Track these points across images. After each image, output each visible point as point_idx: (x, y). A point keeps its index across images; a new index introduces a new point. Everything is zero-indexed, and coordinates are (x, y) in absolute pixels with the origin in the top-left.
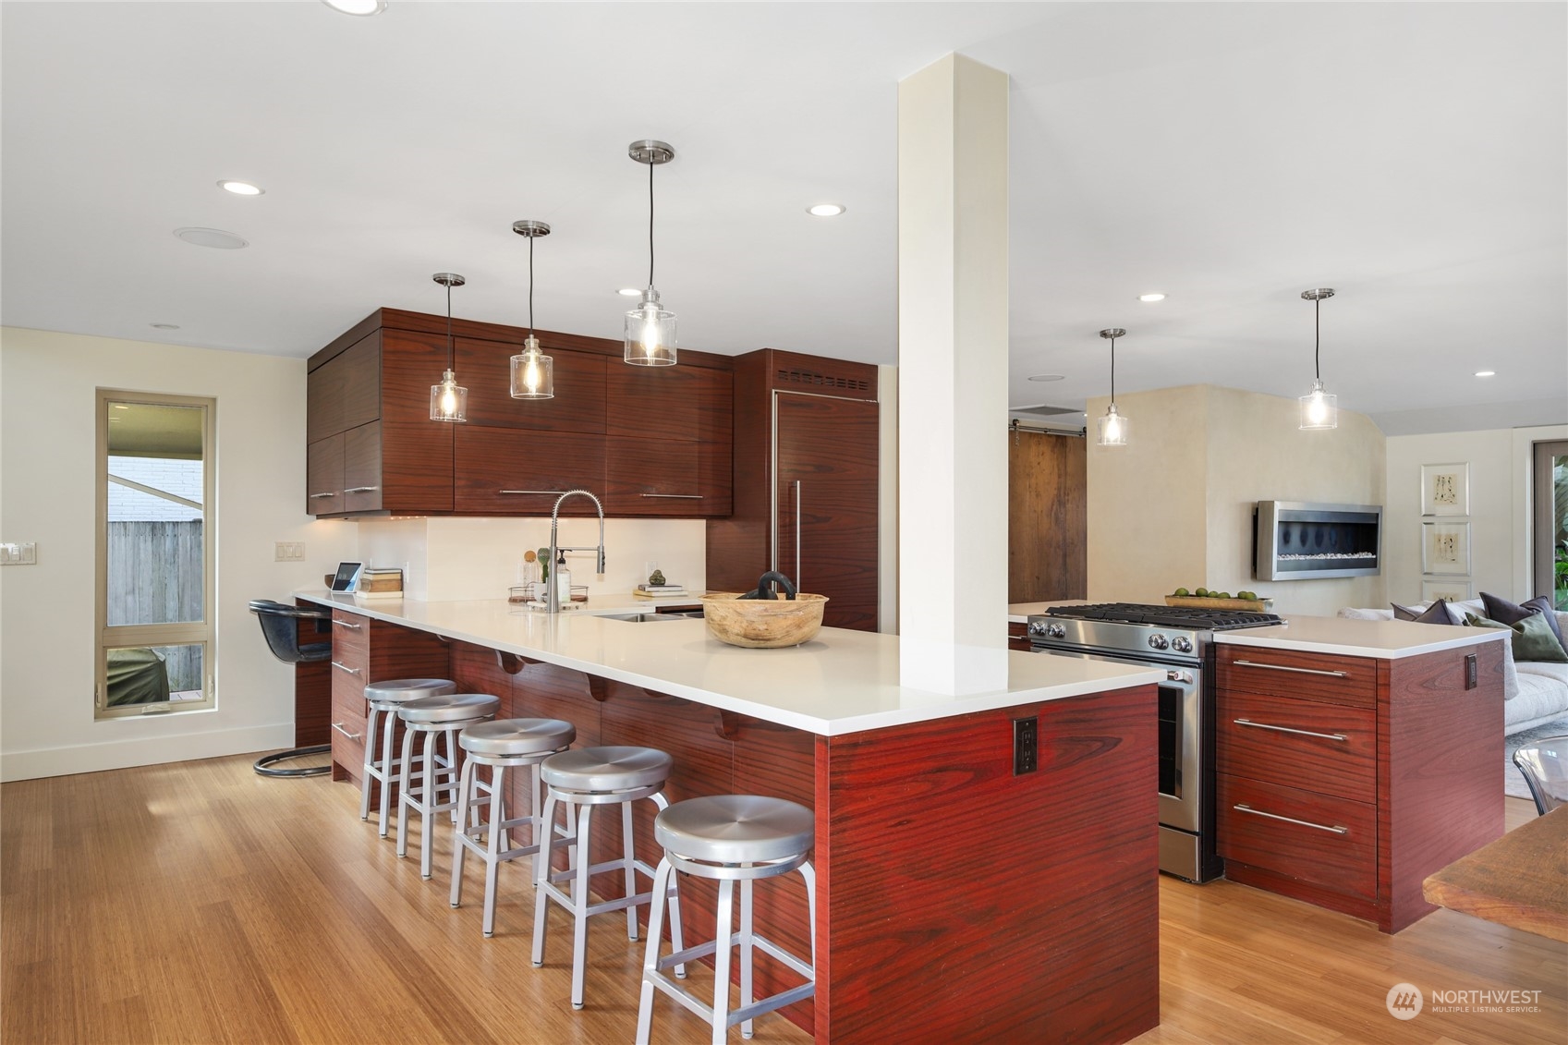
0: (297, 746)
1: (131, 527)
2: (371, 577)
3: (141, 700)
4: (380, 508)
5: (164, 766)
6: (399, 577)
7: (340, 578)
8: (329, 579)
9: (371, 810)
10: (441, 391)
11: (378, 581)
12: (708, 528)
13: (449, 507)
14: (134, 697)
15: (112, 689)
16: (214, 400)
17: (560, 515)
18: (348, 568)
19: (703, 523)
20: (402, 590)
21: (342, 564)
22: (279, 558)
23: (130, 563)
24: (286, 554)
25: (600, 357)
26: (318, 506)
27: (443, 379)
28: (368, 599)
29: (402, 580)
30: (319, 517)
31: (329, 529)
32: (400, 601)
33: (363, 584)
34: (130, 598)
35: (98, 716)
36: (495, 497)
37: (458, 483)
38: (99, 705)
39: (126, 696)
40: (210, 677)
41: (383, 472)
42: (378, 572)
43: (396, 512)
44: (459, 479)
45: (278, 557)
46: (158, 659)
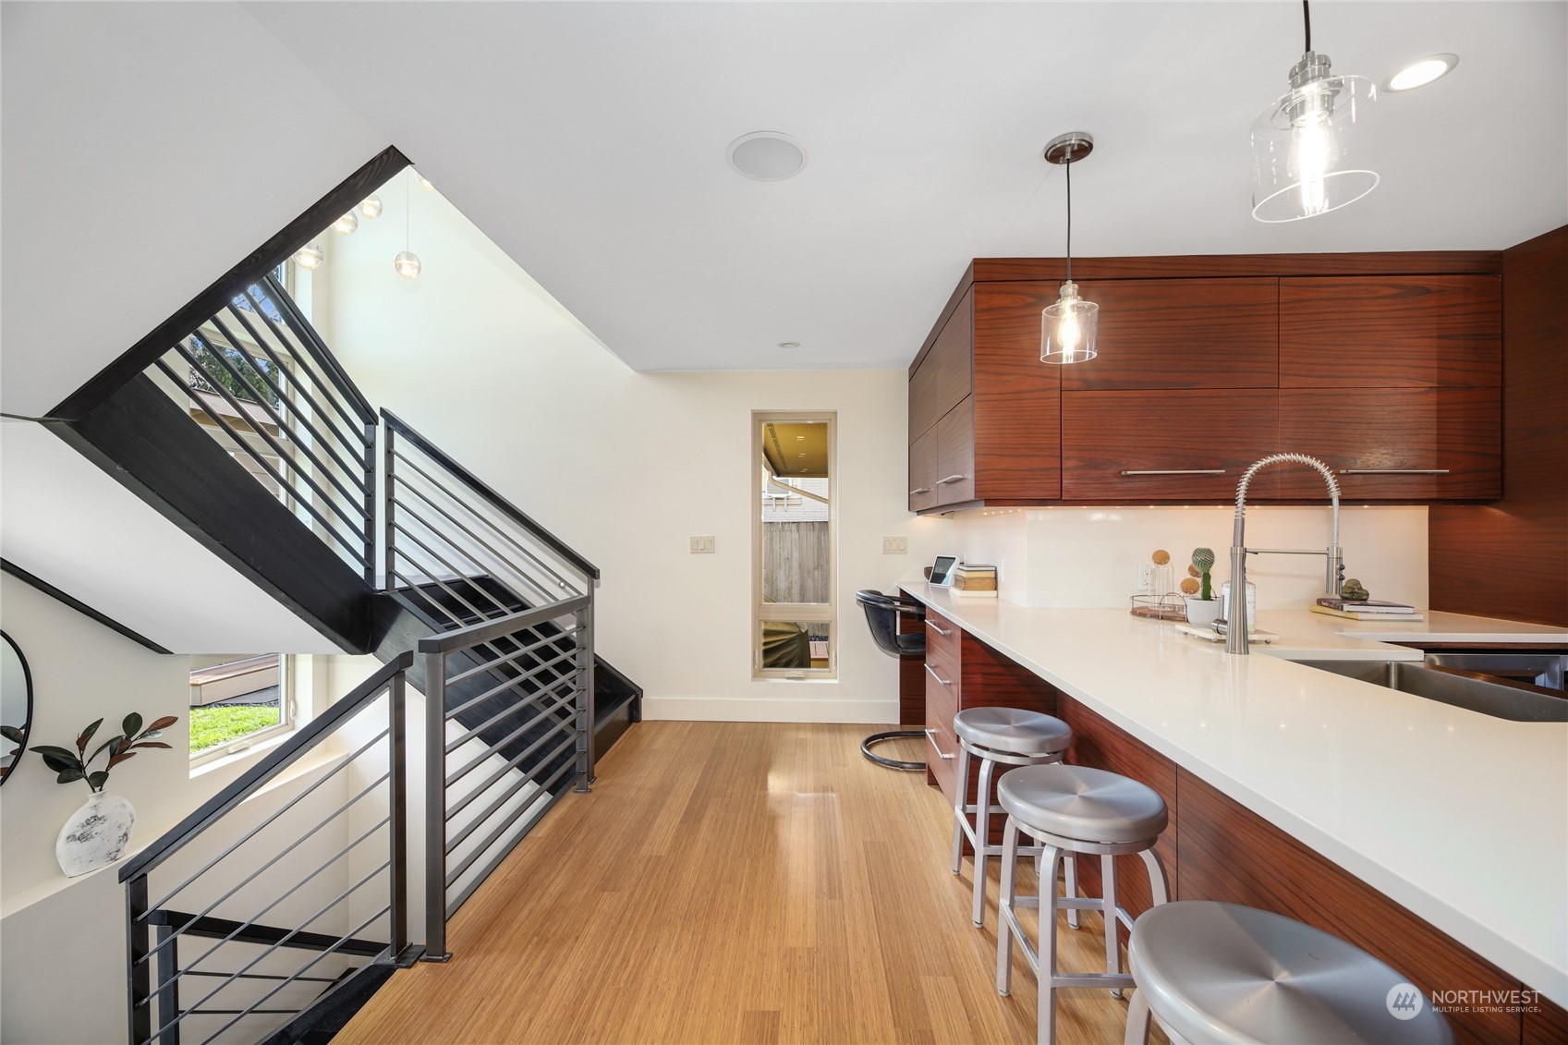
0: (902, 723)
1: (817, 525)
2: (964, 574)
3: (787, 665)
4: (971, 496)
5: (798, 726)
6: (992, 575)
7: (936, 571)
8: (928, 571)
9: (964, 855)
10: (1056, 313)
11: (971, 579)
12: (1433, 520)
13: (1056, 494)
14: (784, 661)
15: (767, 653)
16: (836, 413)
17: (1250, 501)
18: (945, 561)
19: (1422, 513)
20: (996, 589)
21: (938, 557)
22: (886, 552)
23: (816, 549)
24: (895, 547)
25: (1268, 280)
26: (920, 502)
27: (1059, 297)
28: (961, 597)
29: (996, 578)
30: (919, 512)
31: (928, 523)
32: (994, 602)
33: (956, 580)
34: (816, 572)
35: (756, 675)
36: (1116, 480)
37: (1067, 464)
38: (756, 667)
39: (779, 658)
40: (833, 652)
41: (975, 454)
42: (973, 569)
43: (991, 502)
44: (1068, 458)
45: (885, 550)
46: (800, 631)
